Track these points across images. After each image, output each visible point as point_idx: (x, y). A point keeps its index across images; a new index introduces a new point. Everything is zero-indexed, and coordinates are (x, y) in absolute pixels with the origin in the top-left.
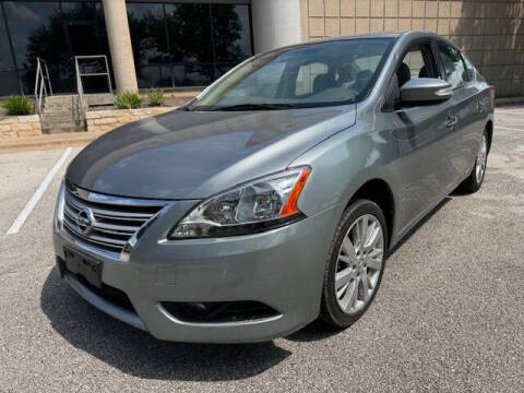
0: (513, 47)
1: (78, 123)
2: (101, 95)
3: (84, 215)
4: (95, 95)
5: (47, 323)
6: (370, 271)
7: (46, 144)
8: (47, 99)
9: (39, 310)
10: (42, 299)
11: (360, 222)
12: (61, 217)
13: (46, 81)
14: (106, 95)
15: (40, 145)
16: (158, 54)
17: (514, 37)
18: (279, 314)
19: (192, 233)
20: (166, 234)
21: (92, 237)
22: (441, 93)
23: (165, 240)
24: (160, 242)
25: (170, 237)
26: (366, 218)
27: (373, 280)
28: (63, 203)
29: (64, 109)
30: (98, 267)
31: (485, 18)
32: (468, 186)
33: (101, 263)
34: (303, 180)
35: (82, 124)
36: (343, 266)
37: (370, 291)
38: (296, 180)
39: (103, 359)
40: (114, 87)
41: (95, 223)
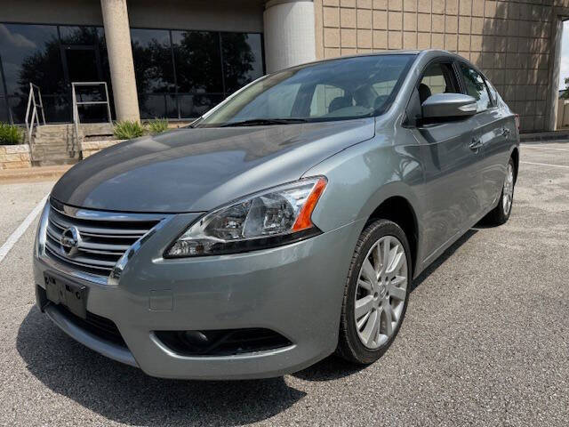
0: (535, 82)
1: (72, 154)
2: (99, 125)
3: (70, 234)
4: (93, 125)
5: (22, 364)
6: (393, 301)
7: (35, 176)
8: (39, 128)
9: (15, 351)
10: (18, 339)
11: (381, 244)
12: (44, 240)
13: (38, 109)
14: (104, 124)
15: (28, 177)
16: (163, 85)
17: (536, 71)
18: (291, 344)
19: (193, 251)
20: (162, 252)
21: (77, 259)
22: (465, 109)
23: (161, 259)
24: (154, 261)
25: (166, 256)
26: (387, 240)
27: (397, 312)
28: (47, 223)
29: (57, 139)
30: (82, 293)
31: (505, 52)
32: (495, 218)
33: (87, 289)
34: (318, 192)
35: (77, 156)
36: (363, 293)
37: (394, 324)
38: (311, 191)
39: (86, 404)
40: (114, 117)
41: (81, 243)
